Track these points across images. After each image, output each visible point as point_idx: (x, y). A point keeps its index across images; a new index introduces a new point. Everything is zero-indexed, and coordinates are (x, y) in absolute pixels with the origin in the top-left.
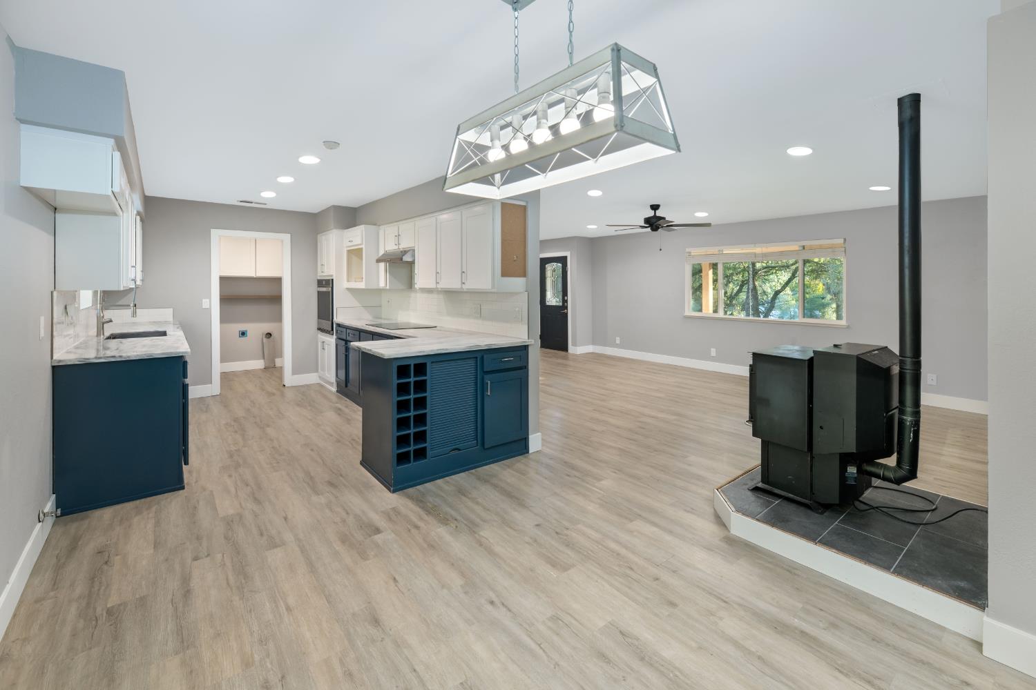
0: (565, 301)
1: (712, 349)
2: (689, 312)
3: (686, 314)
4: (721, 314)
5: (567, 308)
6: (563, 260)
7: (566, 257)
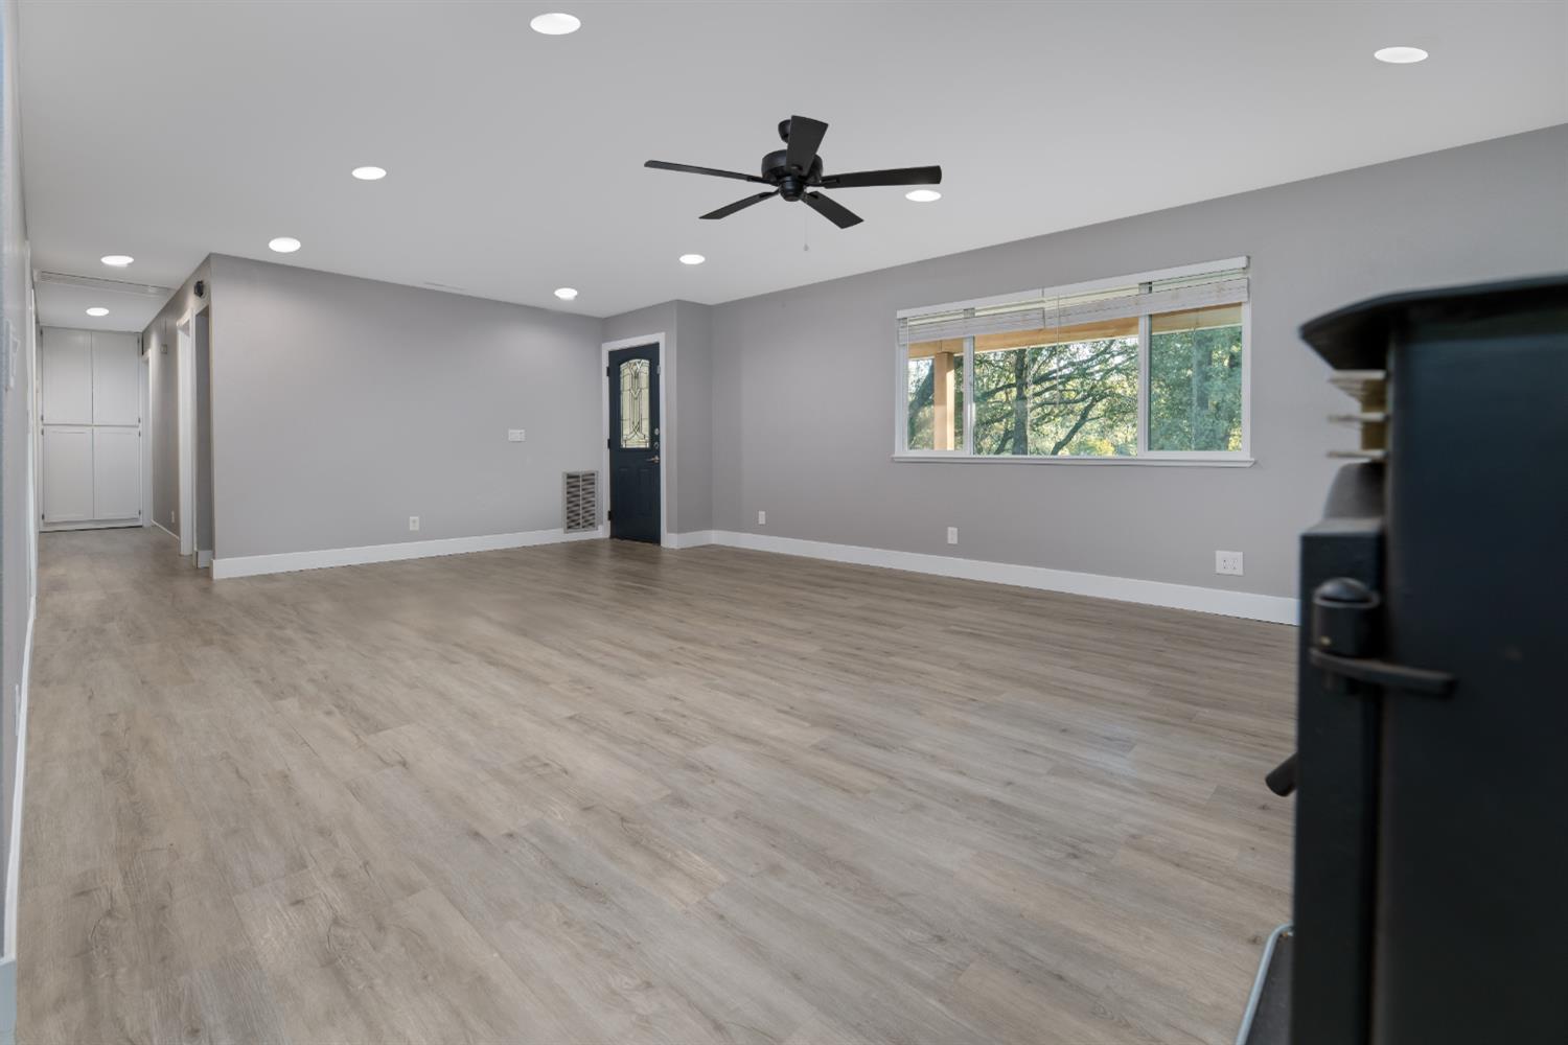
0: (654, 439)
1: (950, 529)
2: (902, 450)
3: (896, 455)
4: (968, 451)
5: (658, 453)
6: (650, 353)
7: (656, 346)
